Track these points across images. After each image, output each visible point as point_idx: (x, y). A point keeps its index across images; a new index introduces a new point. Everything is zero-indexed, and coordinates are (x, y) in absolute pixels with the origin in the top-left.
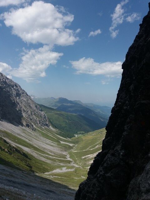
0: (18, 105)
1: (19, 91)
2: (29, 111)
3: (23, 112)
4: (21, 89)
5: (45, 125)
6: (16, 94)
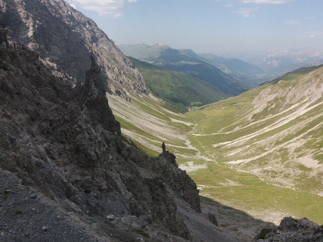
0: (98, 58)
1: (95, 33)
2: (116, 69)
3: (107, 69)
4: (98, 29)
5: (142, 91)
6: (91, 38)
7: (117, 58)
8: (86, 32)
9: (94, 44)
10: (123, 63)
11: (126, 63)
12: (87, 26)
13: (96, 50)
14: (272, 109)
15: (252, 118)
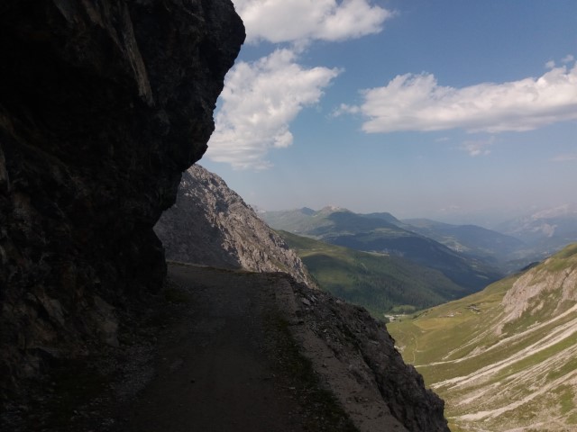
0: (227, 235)
1: (223, 196)
2: (255, 251)
3: (240, 252)
4: (228, 189)
6: (217, 204)
7: (258, 234)
8: (208, 195)
9: (221, 214)
10: (268, 242)
11: (273, 241)
12: (211, 186)
13: (223, 223)
14: (538, 312)
15: (503, 331)
